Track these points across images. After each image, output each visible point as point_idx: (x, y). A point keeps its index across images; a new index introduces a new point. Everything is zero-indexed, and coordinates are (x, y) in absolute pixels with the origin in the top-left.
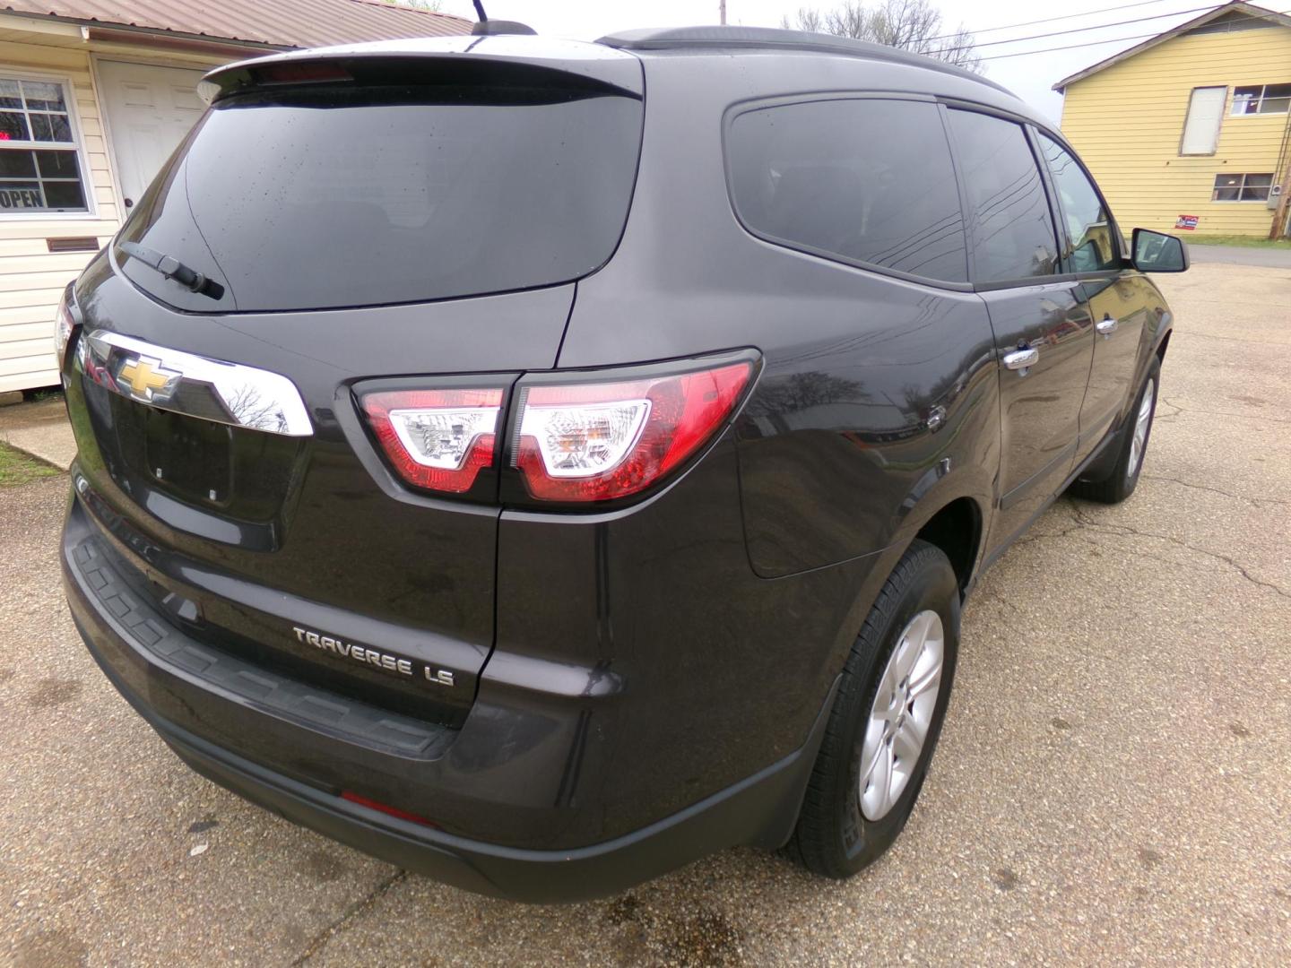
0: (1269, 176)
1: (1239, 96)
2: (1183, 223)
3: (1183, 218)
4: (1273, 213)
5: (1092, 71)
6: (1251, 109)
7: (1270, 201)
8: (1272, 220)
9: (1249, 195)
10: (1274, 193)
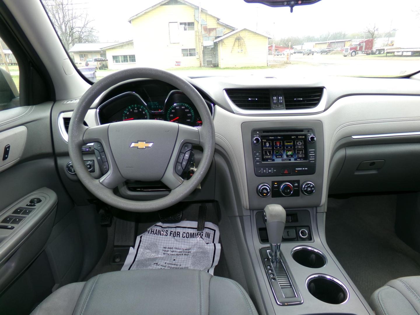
0: (194, 49)
1: (181, 25)
2: (177, 64)
3: (177, 62)
4: (199, 60)
5: (138, 15)
6: (185, 29)
7: (197, 56)
8: (199, 62)
9: (191, 55)
10: (197, 54)
